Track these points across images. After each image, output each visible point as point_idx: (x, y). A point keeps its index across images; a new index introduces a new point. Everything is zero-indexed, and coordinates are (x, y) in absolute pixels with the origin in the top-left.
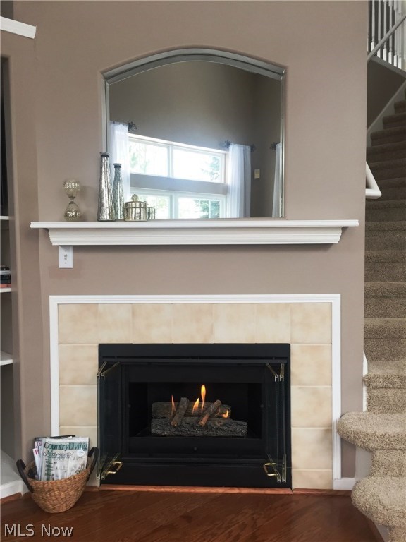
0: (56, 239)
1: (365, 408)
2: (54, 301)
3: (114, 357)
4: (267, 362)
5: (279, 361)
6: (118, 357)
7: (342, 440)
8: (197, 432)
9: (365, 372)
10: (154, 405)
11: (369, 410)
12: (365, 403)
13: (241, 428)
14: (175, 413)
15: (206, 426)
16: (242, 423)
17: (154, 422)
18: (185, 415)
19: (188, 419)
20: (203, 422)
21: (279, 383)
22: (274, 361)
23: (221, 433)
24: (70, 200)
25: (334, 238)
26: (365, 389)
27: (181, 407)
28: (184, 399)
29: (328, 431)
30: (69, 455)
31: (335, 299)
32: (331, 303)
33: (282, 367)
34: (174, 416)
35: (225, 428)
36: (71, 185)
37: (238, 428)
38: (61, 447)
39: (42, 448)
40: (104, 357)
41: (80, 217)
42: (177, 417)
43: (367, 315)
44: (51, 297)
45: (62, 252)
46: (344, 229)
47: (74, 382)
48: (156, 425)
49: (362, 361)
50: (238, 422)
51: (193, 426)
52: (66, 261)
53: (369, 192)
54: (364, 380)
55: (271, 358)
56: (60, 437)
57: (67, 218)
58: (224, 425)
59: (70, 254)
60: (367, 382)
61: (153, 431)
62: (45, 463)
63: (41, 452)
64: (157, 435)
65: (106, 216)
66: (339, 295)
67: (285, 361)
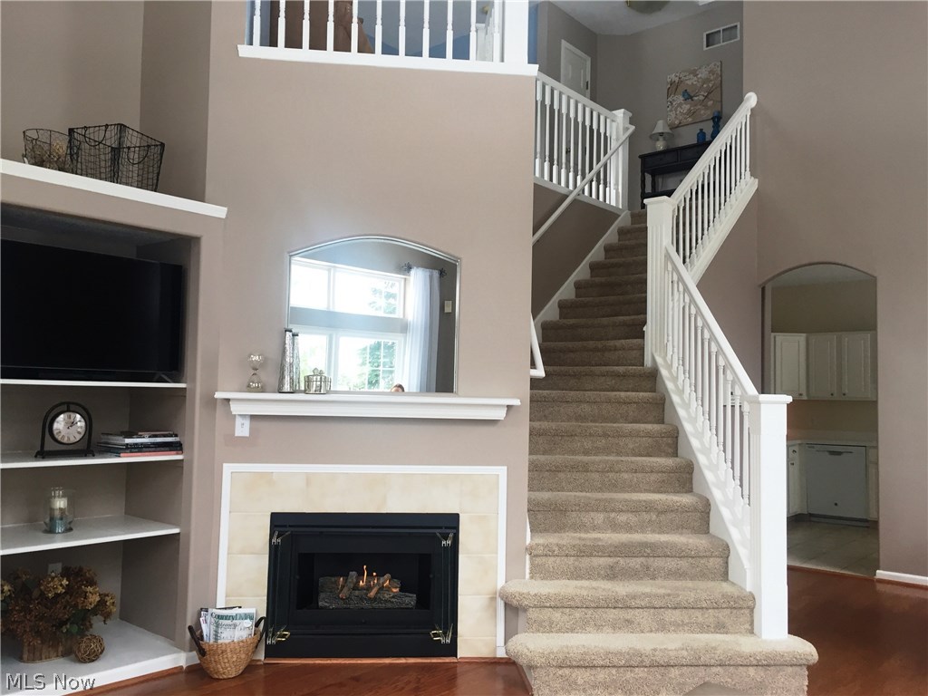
0: (235, 409)
1: (528, 576)
2: (228, 469)
3: (285, 526)
4: (437, 531)
5: (448, 531)
6: (290, 526)
7: (506, 605)
8: (366, 605)
9: (528, 540)
10: (321, 580)
11: (531, 578)
12: (528, 571)
13: (410, 600)
14: (343, 587)
15: (375, 599)
16: (411, 595)
17: (322, 595)
18: (353, 589)
19: (357, 593)
20: (372, 594)
21: (446, 548)
22: (444, 531)
23: (389, 605)
24: (253, 372)
25: (500, 414)
26: (528, 557)
27: (350, 581)
28: (353, 574)
29: (493, 599)
30: (235, 626)
31: (502, 471)
32: (498, 475)
33: (451, 535)
34: (342, 590)
35: (394, 600)
36: (255, 358)
37: (407, 600)
38: (227, 618)
39: (209, 617)
40: (276, 526)
41: (262, 387)
42: (345, 590)
43: (531, 489)
44: (225, 465)
45: (239, 421)
46: (509, 407)
47: (243, 552)
48: (324, 599)
49: (526, 531)
50: (407, 594)
51: (362, 599)
52: (243, 429)
53: (534, 373)
54: (526, 549)
55: (441, 528)
56: (225, 609)
57: (249, 389)
58: (393, 597)
59: (247, 423)
60: (530, 550)
61: (320, 604)
62: (212, 633)
63: (208, 621)
64: (325, 608)
65: (287, 387)
66: (506, 468)
67: (455, 531)
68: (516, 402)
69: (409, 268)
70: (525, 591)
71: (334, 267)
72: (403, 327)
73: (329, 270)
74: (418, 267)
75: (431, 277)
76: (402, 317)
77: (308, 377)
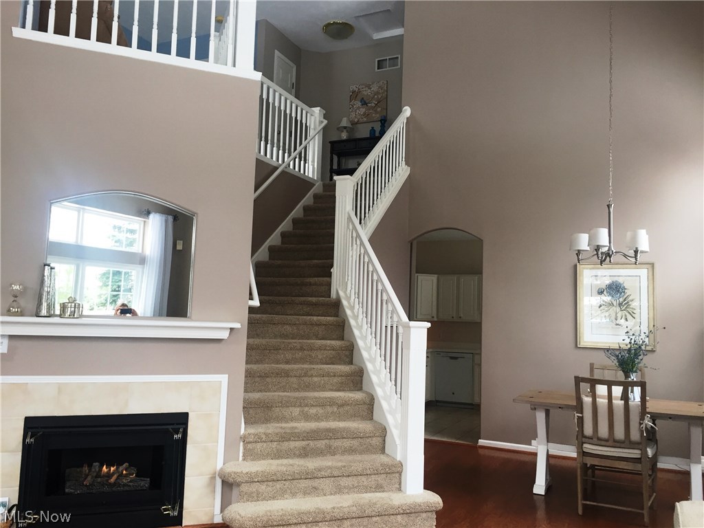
1: (241, 458)
3: (38, 428)
4: (170, 427)
5: (177, 426)
6: (42, 428)
7: (223, 482)
8: (107, 489)
9: (242, 431)
10: (68, 471)
11: (244, 460)
12: (241, 455)
13: (145, 483)
14: (87, 476)
15: (114, 484)
16: (145, 479)
17: (68, 484)
18: (96, 477)
19: (99, 480)
20: (112, 480)
21: (177, 440)
22: (175, 426)
23: (127, 488)
24: (13, 299)
25: (224, 335)
26: (242, 444)
27: (93, 470)
28: (96, 464)
29: (213, 478)
31: (223, 379)
32: (221, 382)
33: (181, 430)
34: (86, 478)
35: (131, 484)
36: (16, 287)
37: (142, 483)
40: (29, 428)
41: (21, 312)
42: (89, 478)
43: (246, 391)
46: (232, 329)
48: (70, 486)
49: (241, 423)
50: (142, 478)
51: (103, 485)
53: (252, 303)
54: (241, 437)
55: (173, 424)
57: (9, 313)
58: (130, 482)
59: (6, 341)
60: (244, 439)
61: (66, 490)
64: (71, 494)
65: (44, 312)
66: (227, 375)
67: (184, 426)
68: (237, 325)
69: (149, 213)
70: (239, 471)
71: (83, 209)
72: (142, 260)
73: (79, 212)
74: (156, 212)
75: (166, 221)
76: (140, 251)
77: (64, 303)
